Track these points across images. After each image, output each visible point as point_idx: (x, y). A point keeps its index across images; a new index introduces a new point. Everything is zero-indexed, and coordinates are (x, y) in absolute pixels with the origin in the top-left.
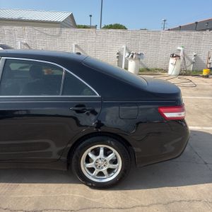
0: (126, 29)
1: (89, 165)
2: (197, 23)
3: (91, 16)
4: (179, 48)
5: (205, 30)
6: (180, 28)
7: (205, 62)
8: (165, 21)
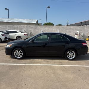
2: (81, 22)
3: (40, 20)
5: (85, 25)
7: (87, 36)
8: (68, 21)
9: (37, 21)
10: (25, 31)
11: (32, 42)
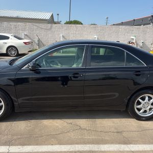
1: (139, 107)
2: (134, 20)
3: (58, 15)
4: (132, 37)
5: (140, 25)
6: (122, 24)
8: (107, 18)
9: (52, 15)
10: (26, 35)
11: (31, 70)
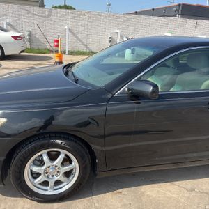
0: (74, 9)
2: (153, 9)
8: (109, 5)
